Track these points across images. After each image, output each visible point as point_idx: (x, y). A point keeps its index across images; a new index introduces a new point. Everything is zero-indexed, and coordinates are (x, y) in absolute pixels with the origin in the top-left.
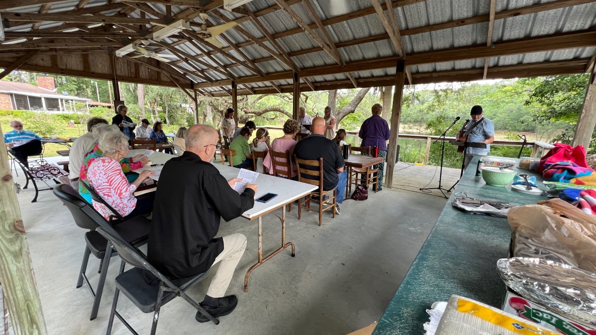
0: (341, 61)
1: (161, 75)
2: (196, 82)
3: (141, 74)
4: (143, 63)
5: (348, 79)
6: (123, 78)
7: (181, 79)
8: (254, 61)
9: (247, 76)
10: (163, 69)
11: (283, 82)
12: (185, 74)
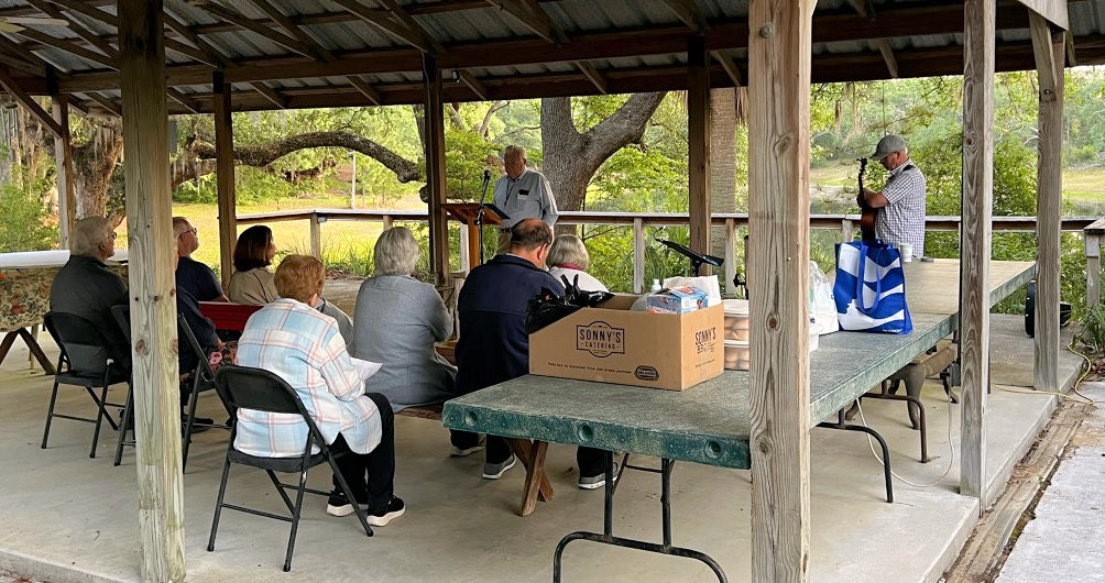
0: (553, 33)
2: (64, 70)
5: (578, 71)
7: (15, 63)
8: (295, 20)
9: (265, 57)
11: (389, 76)
12: (27, 45)
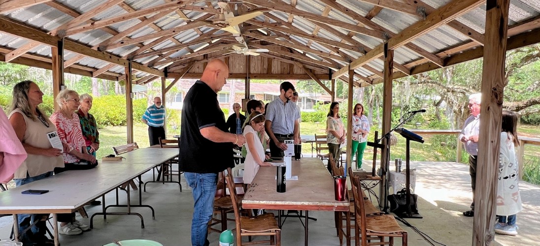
1: (295, 67)
3: (273, 69)
4: (276, 57)
6: (255, 75)
7: (317, 69)
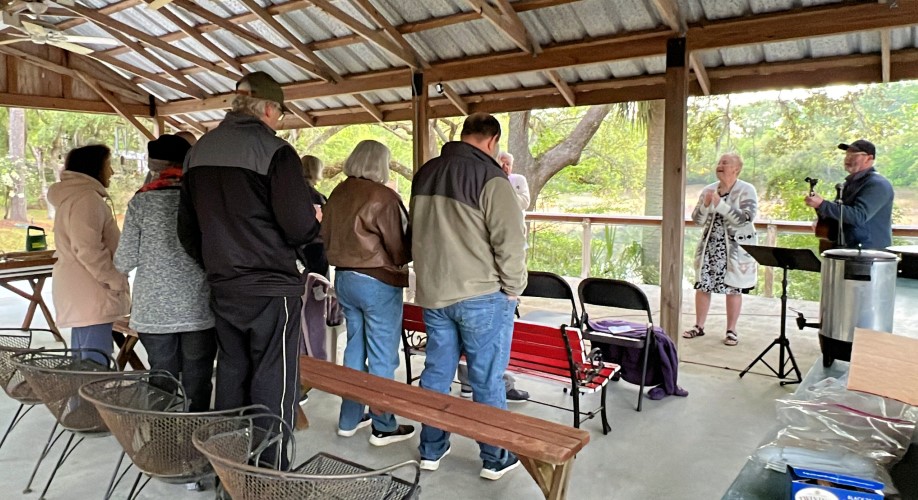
1: (74, 84)
2: (164, 100)
3: (21, 83)
4: (29, 57)
5: (550, 85)
7: (125, 93)
8: (311, 46)
9: (294, 82)
10: (78, 70)
11: (386, 94)
12: (134, 80)
